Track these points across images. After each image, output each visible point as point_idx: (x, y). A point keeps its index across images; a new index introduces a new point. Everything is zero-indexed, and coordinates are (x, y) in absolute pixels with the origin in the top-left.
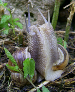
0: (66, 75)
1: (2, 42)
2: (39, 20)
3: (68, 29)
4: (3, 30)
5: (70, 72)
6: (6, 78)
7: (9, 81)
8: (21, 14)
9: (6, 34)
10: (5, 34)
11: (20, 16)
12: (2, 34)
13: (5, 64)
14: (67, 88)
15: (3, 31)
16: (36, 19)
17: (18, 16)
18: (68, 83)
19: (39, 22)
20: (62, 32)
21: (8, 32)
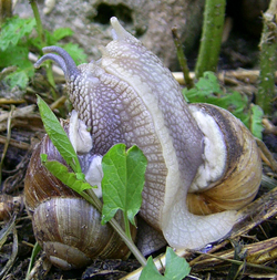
0: (251, 226)
1: (6, 120)
2: (157, 34)
3: (268, 57)
4: (9, 73)
5: (267, 216)
6: (21, 248)
7: (31, 259)
8: (82, 12)
9: (21, 89)
10: (14, 89)
11: (78, 23)
12: (5, 89)
13: (15, 199)
14: (260, 277)
15: (8, 77)
16: (144, 28)
17: (69, 21)
18: (261, 259)
19: (157, 38)
20: (248, 76)
21: (27, 79)
